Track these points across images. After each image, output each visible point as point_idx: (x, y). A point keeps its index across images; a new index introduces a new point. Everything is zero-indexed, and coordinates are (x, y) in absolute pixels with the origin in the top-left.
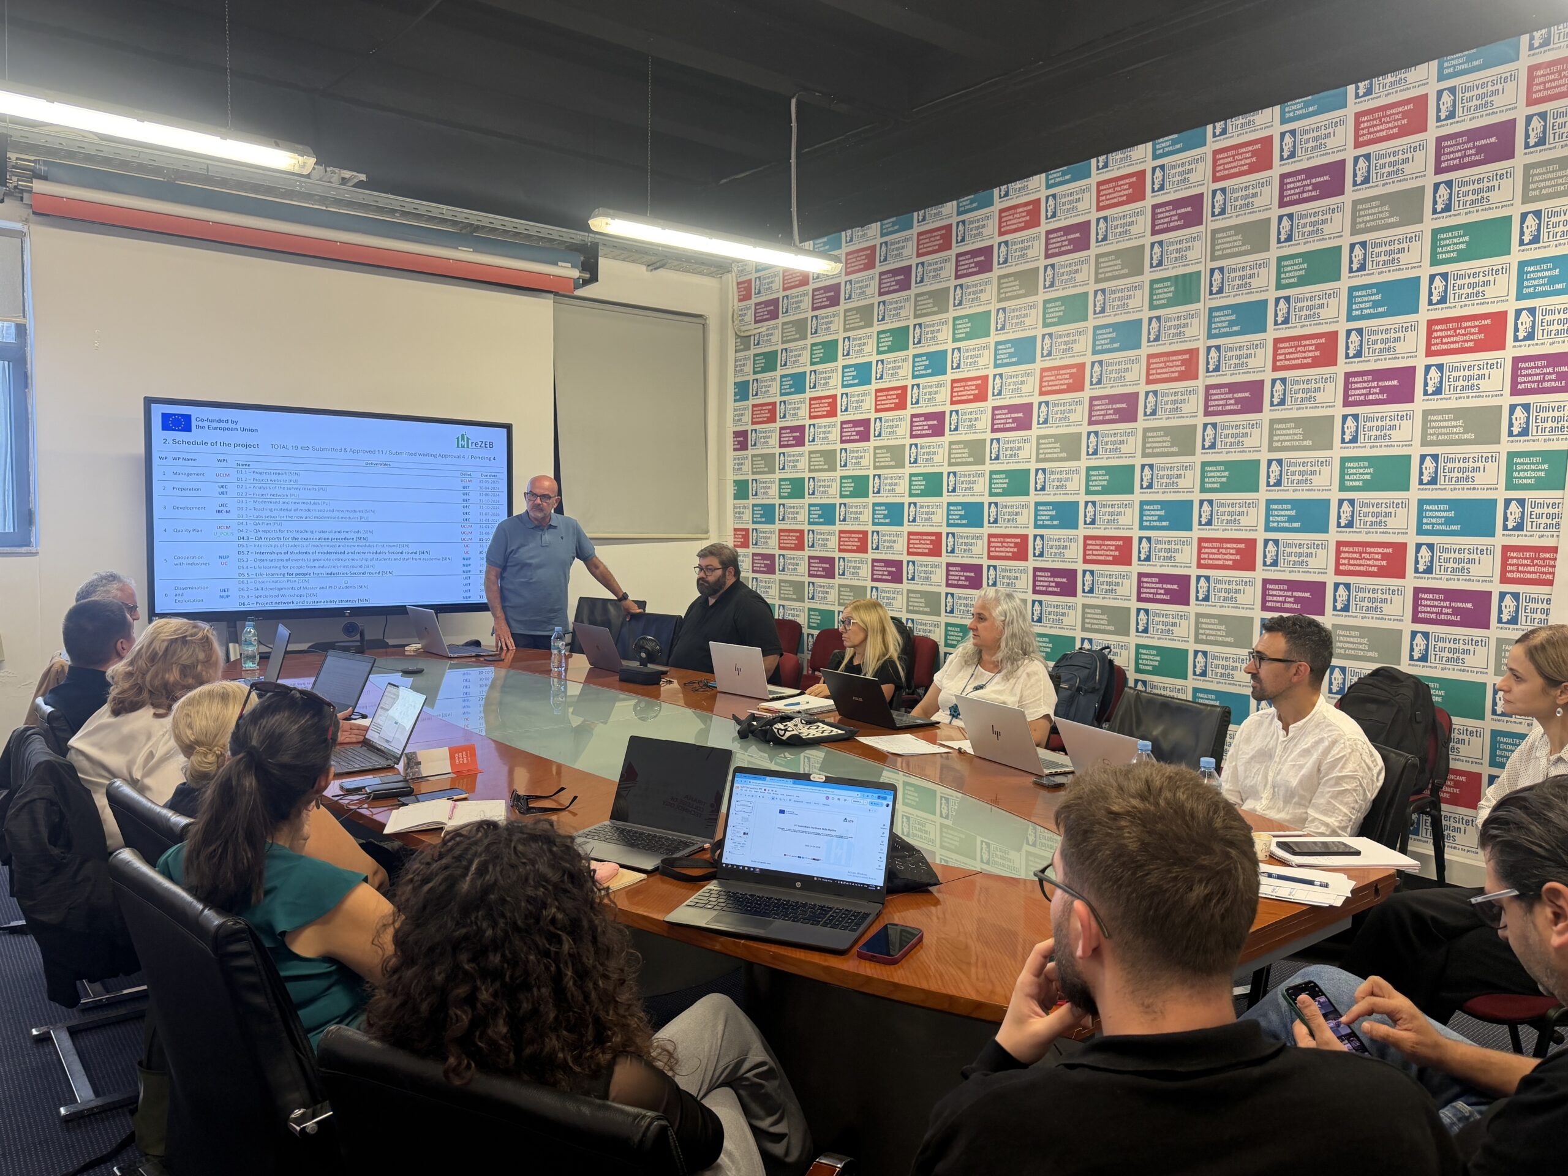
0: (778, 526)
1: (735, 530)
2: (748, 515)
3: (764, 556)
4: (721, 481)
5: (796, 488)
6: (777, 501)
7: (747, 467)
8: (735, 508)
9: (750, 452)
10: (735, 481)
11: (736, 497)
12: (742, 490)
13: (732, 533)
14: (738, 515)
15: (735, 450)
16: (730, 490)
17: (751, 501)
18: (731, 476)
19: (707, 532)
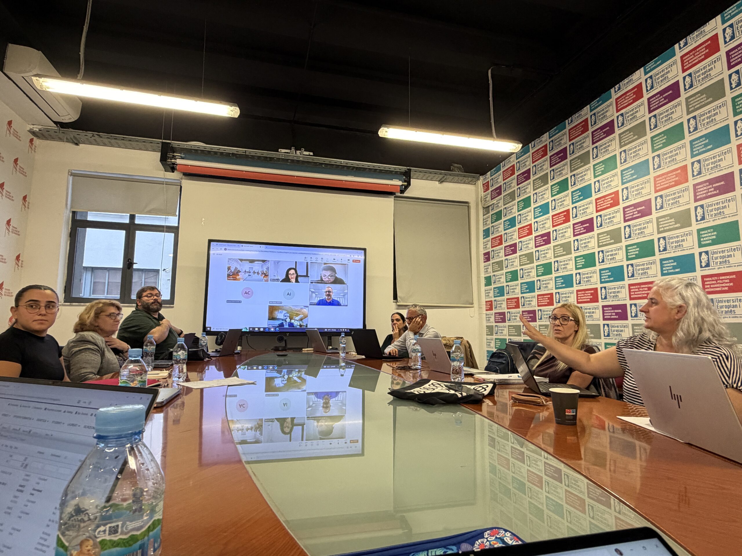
0: (506, 297)
1: (486, 302)
2: (492, 294)
3: (500, 314)
4: (479, 277)
5: (514, 276)
6: (505, 284)
7: (490, 270)
8: (485, 291)
9: (491, 261)
10: (485, 278)
11: (486, 285)
12: (488, 281)
13: (485, 303)
14: (487, 295)
15: (484, 262)
16: (483, 282)
17: (493, 286)
18: (483, 275)
19: (472, 304)
